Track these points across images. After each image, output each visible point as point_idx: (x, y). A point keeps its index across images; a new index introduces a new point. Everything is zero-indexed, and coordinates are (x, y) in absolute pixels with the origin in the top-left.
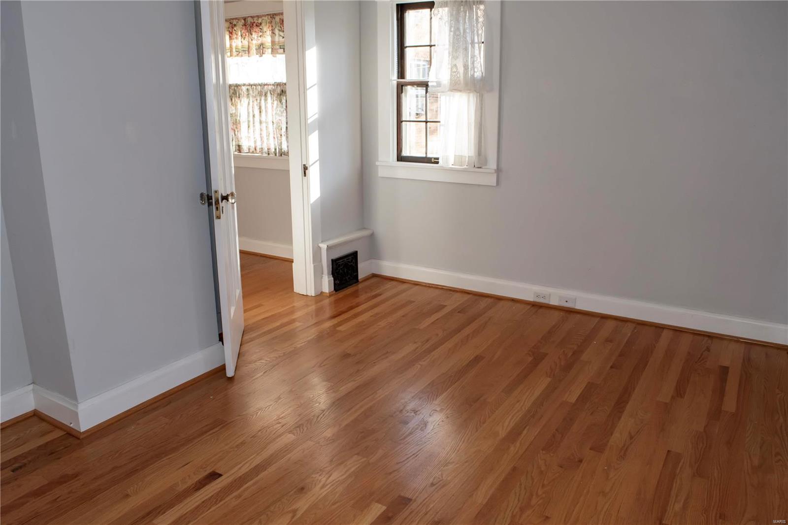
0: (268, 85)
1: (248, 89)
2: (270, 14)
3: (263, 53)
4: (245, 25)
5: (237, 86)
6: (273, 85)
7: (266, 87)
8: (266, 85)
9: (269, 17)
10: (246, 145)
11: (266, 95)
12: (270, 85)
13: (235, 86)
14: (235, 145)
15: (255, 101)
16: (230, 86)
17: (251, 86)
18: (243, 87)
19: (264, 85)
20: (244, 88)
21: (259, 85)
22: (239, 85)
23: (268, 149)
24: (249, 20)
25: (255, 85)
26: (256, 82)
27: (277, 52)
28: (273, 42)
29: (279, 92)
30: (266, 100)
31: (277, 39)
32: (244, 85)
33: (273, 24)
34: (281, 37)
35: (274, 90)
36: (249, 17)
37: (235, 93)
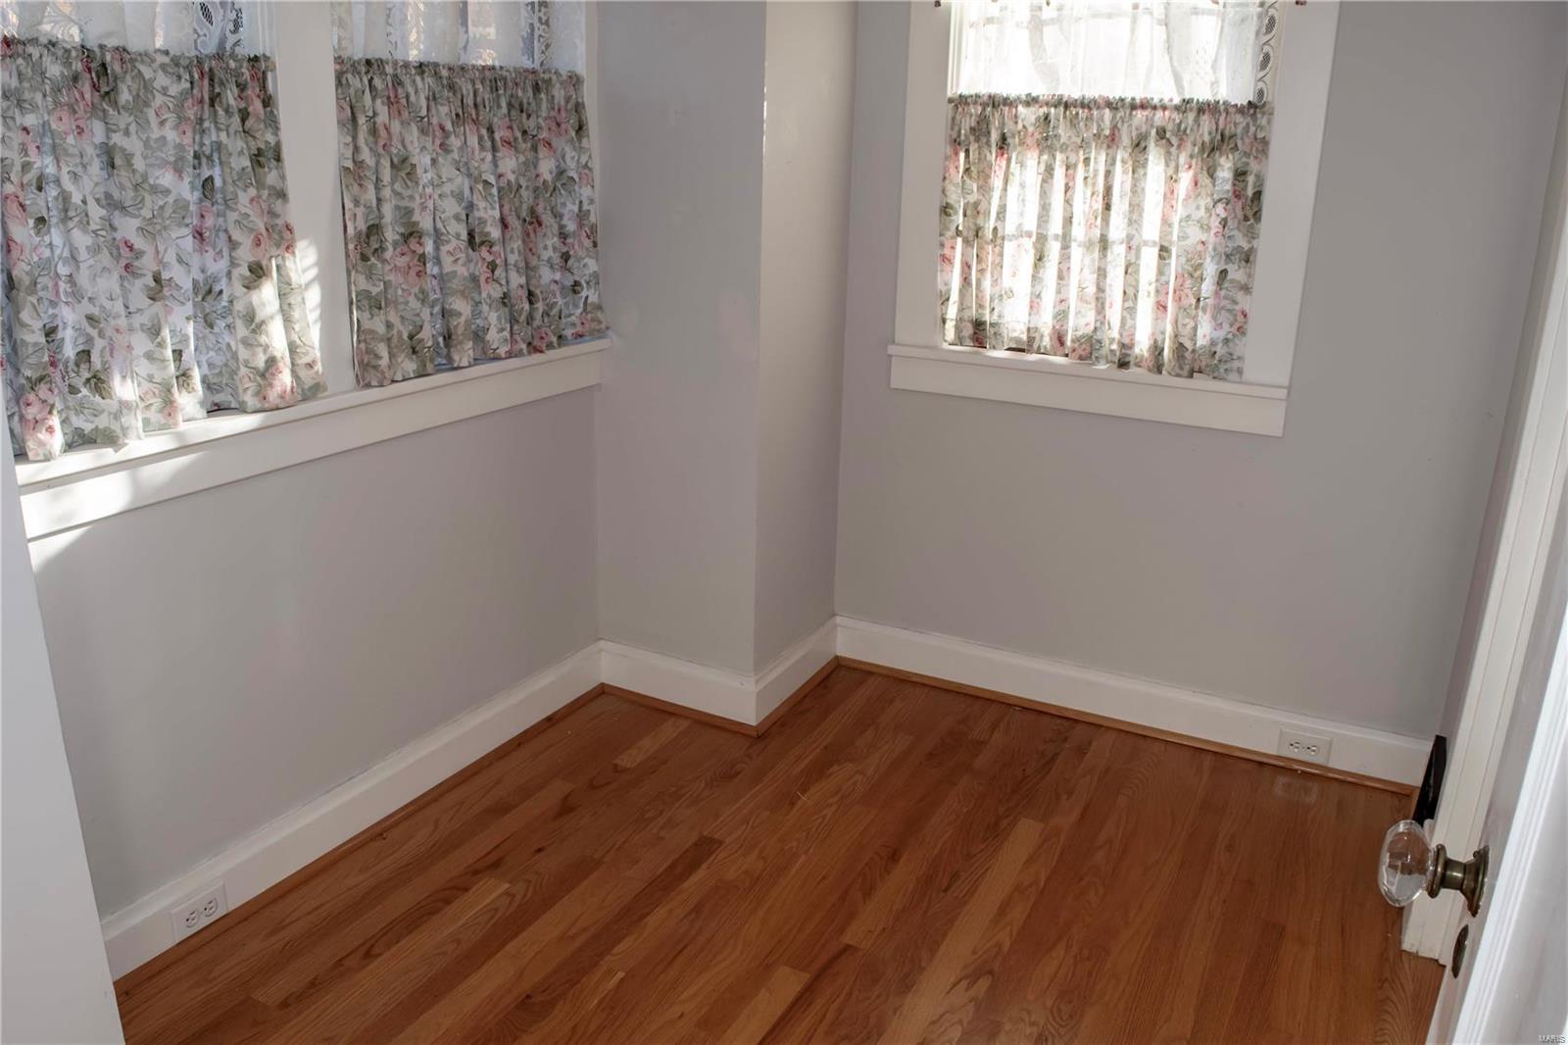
0: (1155, 108)
1: (1046, 118)
5: (995, 102)
6: (1177, 108)
7: (1139, 114)
8: (1143, 106)
10: (1014, 319)
11: (1139, 145)
12: (1164, 108)
13: (985, 105)
14: (960, 321)
15: (1081, 167)
16: (962, 101)
17: (1066, 106)
18: (1021, 109)
19: (1133, 107)
20: (1028, 115)
21: (1109, 104)
22: (1007, 102)
23: (1123, 346)
25: (1085, 104)
26: (1092, 92)
29: (1207, 138)
30: (1138, 166)
32: (1031, 101)
35: (1181, 133)
37: (980, 130)
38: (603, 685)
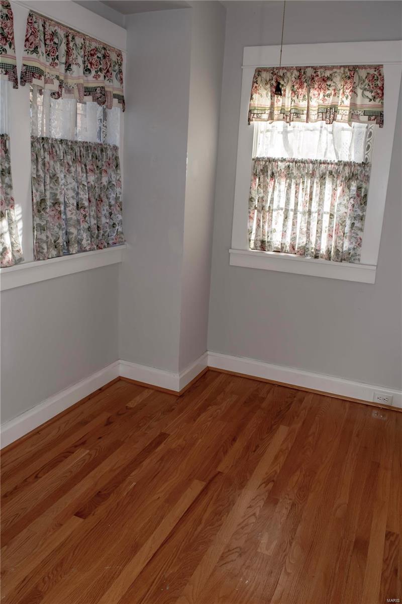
0: (328, 164)
1: (289, 166)
2: (349, 66)
3: (334, 119)
4: (299, 77)
5: (270, 160)
6: (336, 164)
7: (323, 166)
8: (324, 163)
9: (347, 70)
10: (276, 240)
11: (323, 177)
12: (332, 164)
13: (266, 162)
14: (256, 241)
15: (301, 184)
16: (257, 160)
17: (296, 162)
18: (279, 163)
19: (321, 163)
20: (282, 165)
21: (312, 162)
22: (274, 160)
23: (316, 250)
24: (310, 72)
25: (303, 162)
26: (306, 157)
27: (359, 119)
28: (353, 105)
29: (347, 175)
30: (322, 184)
31: (359, 101)
32: (283, 160)
33: (356, 79)
34: (368, 100)
35: (338, 173)
36: (309, 67)
37: (264, 170)
38: (120, 377)
